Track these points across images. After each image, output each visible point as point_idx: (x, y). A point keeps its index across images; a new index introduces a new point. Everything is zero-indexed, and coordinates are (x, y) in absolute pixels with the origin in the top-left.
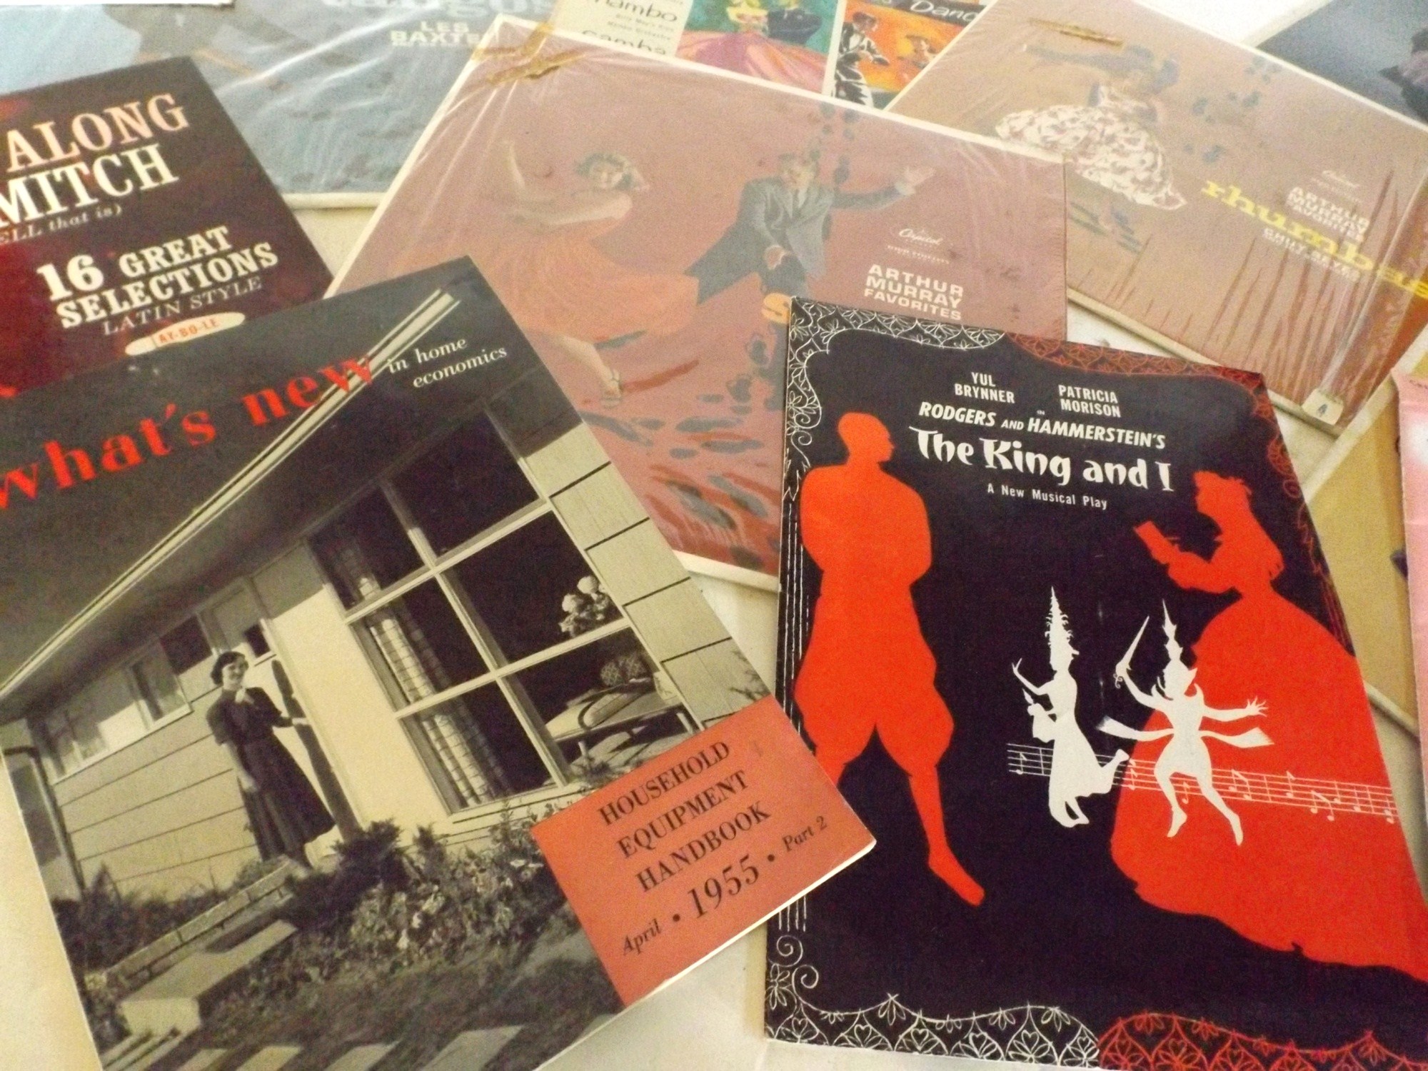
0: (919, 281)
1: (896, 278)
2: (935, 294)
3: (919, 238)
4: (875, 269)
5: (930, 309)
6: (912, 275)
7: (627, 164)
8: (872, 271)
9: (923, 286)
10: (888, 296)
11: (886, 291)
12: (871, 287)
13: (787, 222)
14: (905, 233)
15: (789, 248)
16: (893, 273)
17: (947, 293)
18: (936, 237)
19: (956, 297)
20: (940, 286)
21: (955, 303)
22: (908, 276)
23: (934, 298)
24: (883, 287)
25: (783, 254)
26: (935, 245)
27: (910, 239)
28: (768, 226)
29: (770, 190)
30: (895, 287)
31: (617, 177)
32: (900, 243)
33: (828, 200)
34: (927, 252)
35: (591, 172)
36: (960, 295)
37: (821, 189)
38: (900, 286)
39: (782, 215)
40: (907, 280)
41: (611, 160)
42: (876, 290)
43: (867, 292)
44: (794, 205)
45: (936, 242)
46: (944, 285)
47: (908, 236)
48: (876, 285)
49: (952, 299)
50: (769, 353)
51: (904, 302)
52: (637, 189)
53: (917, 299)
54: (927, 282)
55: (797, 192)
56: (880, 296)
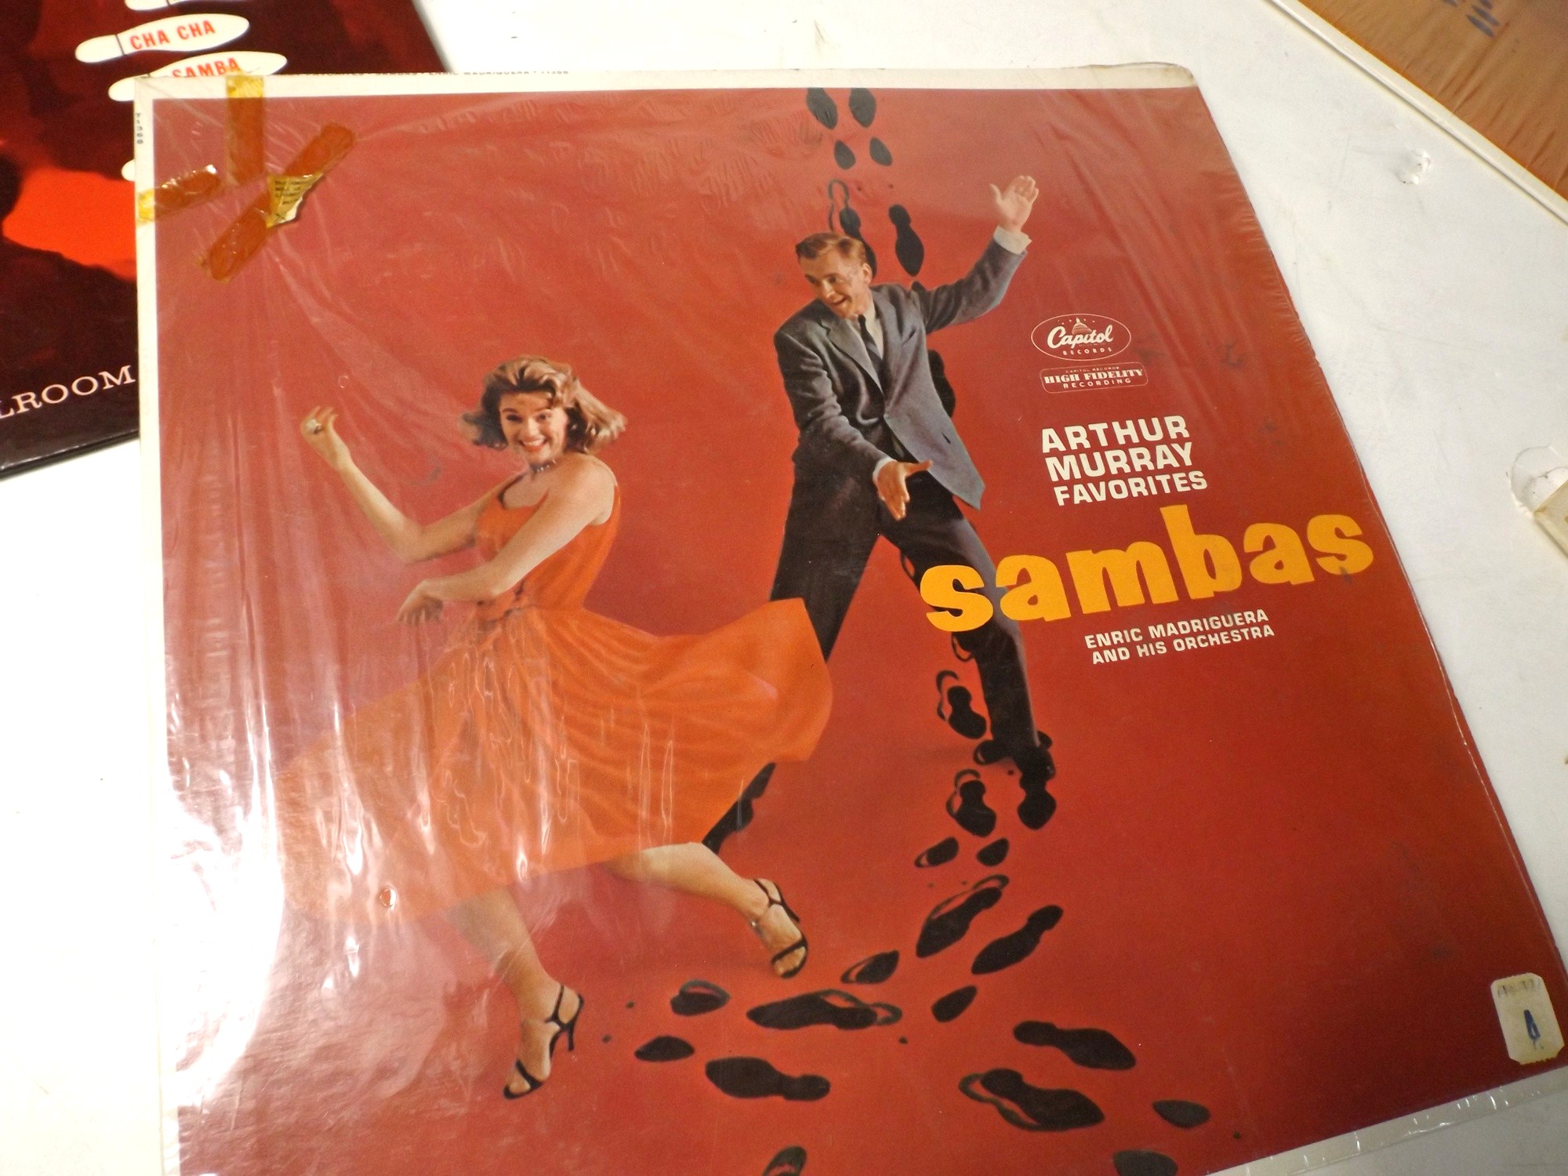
0: (1120, 434)
1: (1087, 445)
2: (1151, 446)
3: (1081, 339)
4: (1049, 439)
5: (1158, 484)
6: (1105, 426)
7: (559, 381)
8: (1046, 447)
9: (1129, 444)
10: (1091, 486)
11: (1085, 480)
12: (1061, 482)
13: (879, 399)
14: (1056, 340)
15: (908, 458)
16: (1077, 435)
17: (1166, 440)
18: (1101, 329)
19: (1181, 440)
20: (1152, 432)
21: (1186, 453)
22: (1099, 428)
23: (1154, 460)
24: (1078, 475)
25: (903, 472)
26: (1105, 344)
27: (1067, 347)
28: (854, 422)
29: (817, 333)
30: (1094, 467)
31: (558, 420)
32: (1060, 362)
33: (914, 319)
34: (1104, 365)
35: (507, 427)
36: (1186, 434)
37: (894, 299)
38: (1097, 456)
39: (863, 388)
40: (1104, 442)
41: (530, 385)
42: (1072, 482)
43: (1061, 498)
44: (872, 354)
45: (1105, 337)
46: (1155, 421)
47: (1063, 342)
48: (1066, 476)
49: (1176, 446)
50: (979, 706)
51: (1118, 489)
52: (604, 433)
53: (1134, 474)
54: (1131, 430)
55: (862, 320)
56: (1080, 495)
